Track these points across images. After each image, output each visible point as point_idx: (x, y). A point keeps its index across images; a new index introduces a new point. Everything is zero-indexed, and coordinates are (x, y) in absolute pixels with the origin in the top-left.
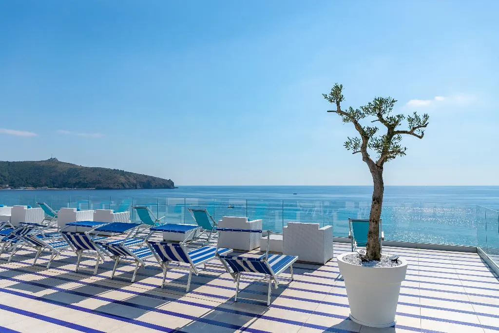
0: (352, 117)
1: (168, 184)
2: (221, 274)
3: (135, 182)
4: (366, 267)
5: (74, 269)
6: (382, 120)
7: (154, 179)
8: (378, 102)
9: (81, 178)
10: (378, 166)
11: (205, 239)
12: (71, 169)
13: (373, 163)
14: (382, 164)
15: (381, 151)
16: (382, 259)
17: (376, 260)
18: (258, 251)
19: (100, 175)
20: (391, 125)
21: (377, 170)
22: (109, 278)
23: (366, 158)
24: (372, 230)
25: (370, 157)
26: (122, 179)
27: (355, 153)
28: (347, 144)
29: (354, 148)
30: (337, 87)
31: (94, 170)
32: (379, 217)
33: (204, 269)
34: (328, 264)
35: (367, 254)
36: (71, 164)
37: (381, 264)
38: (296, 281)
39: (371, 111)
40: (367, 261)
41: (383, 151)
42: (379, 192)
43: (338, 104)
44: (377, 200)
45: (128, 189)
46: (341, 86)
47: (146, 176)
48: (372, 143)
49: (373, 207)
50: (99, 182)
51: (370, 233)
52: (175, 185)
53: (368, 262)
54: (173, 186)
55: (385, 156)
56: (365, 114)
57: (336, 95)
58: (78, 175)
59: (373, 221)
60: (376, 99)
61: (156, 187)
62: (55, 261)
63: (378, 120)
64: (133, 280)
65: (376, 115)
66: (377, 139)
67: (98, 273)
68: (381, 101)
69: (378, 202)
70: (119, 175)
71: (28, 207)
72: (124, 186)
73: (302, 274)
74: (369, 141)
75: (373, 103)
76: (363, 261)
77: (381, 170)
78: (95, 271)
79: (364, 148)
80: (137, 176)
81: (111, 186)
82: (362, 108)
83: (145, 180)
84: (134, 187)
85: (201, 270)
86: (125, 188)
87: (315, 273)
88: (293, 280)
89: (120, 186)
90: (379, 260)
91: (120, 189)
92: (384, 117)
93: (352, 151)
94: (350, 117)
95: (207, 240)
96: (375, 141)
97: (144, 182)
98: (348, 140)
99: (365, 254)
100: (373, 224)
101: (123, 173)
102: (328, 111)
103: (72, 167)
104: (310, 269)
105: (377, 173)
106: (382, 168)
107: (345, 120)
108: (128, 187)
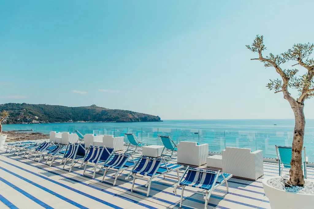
0: (273, 62)
1: (157, 119)
2: (174, 183)
3: (138, 118)
4: (289, 193)
5: (82, 174)
6: (302, 63)
7: (148, 116)
8: (297, 48)
9: (108, 116)
10: (299, 103)
11: (169, 156)
12: (103, 111)
13: (294, 100)
14: (303, 100)
15: (302, 89)
16: (306, 185)
17: (299, 185)
18: (205, 167)
19: (118, 114)
20: (311, 67)
21: (298, 105)
22: (100, 181)
23: (288, 96)
24: (295, 158)
25: (291, 96)
26: (131, 116)
27: (277, 92)
28: (269, 86)
29: (276, 88)
30: (258, 39)
31: (115, 111)
32: (301, 147)
33: (164, 179)
34: (259, 180)
35: (290, 179)
36: (104, 108)
37: (305, 191)
38: (231, 193)
39: (291, 57)
40: (290, 186)
41: (304, 90)
42: (301, 125)
43: (260, 52)
44: (299, 132)
45: (133, 122)
46: (262, 37)
47: (144, 114)
48: (292, 82)
49: (295, 138)
50: (118, 118)
51: (293, 161)
52: (161, 119)
53: (292, 188)
54: (160, 120)
55: (305, 94)
56: (286, 60)
57: (258, 45)
58: (107, 114)
59: (296, 151)
60: (295, 46)
61: (150, 121)
62: (75, 167)
63: (298, 64)
64: (114, 184)
65: (296, 59)
66: (297, 79)
67: (96, 177)
68: (300, 47)
69: (300, 134)
70: (129, 114)
71: (70, 133)
72: (132, 120)
73: (237, 188)
74: (290, 81)
75: (293, 50)
76: (286, 186)
77: (302, 106)
78: (94, 176)
79: (285, 88)
80: (139, 114)
81: (125, 120)
82: (283, 54)
83: (143, 117)
84: (137, 120)
85: (161, 179)
86: (132, 122)
87: (247, 187)
88: (228, 193)
89: (130, 120)
90: (302, 186)
91: (129, 122)
92: (304, 60)
93: (274, 90)
94: (271, 62)
95: (170, 156)
96: (295, 81)
97: (143, 118)
98: (270, 82)
99: (289, 179)
100: (295, 154)
101: (131, 113)
102: (251, 59)
103: (104, 110)
104: (244, 184)
105: (298, 109)
106: (302, 104)
107: (266, 65)
108: (134, 120)
